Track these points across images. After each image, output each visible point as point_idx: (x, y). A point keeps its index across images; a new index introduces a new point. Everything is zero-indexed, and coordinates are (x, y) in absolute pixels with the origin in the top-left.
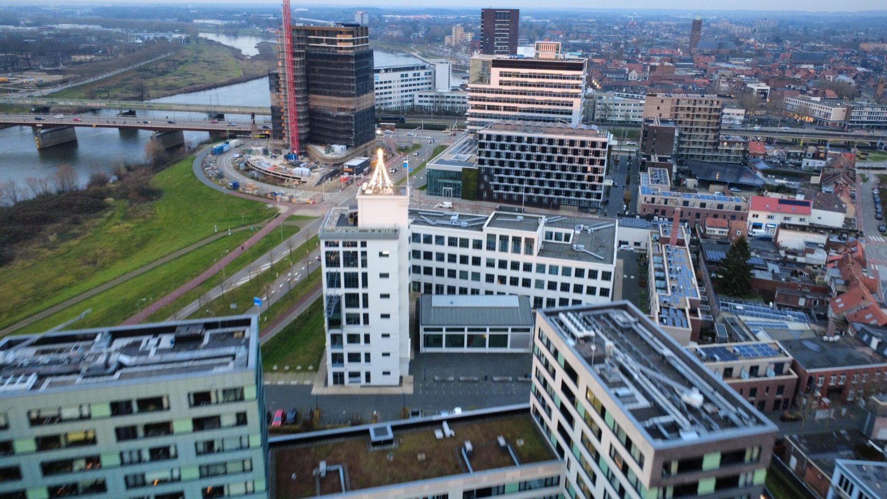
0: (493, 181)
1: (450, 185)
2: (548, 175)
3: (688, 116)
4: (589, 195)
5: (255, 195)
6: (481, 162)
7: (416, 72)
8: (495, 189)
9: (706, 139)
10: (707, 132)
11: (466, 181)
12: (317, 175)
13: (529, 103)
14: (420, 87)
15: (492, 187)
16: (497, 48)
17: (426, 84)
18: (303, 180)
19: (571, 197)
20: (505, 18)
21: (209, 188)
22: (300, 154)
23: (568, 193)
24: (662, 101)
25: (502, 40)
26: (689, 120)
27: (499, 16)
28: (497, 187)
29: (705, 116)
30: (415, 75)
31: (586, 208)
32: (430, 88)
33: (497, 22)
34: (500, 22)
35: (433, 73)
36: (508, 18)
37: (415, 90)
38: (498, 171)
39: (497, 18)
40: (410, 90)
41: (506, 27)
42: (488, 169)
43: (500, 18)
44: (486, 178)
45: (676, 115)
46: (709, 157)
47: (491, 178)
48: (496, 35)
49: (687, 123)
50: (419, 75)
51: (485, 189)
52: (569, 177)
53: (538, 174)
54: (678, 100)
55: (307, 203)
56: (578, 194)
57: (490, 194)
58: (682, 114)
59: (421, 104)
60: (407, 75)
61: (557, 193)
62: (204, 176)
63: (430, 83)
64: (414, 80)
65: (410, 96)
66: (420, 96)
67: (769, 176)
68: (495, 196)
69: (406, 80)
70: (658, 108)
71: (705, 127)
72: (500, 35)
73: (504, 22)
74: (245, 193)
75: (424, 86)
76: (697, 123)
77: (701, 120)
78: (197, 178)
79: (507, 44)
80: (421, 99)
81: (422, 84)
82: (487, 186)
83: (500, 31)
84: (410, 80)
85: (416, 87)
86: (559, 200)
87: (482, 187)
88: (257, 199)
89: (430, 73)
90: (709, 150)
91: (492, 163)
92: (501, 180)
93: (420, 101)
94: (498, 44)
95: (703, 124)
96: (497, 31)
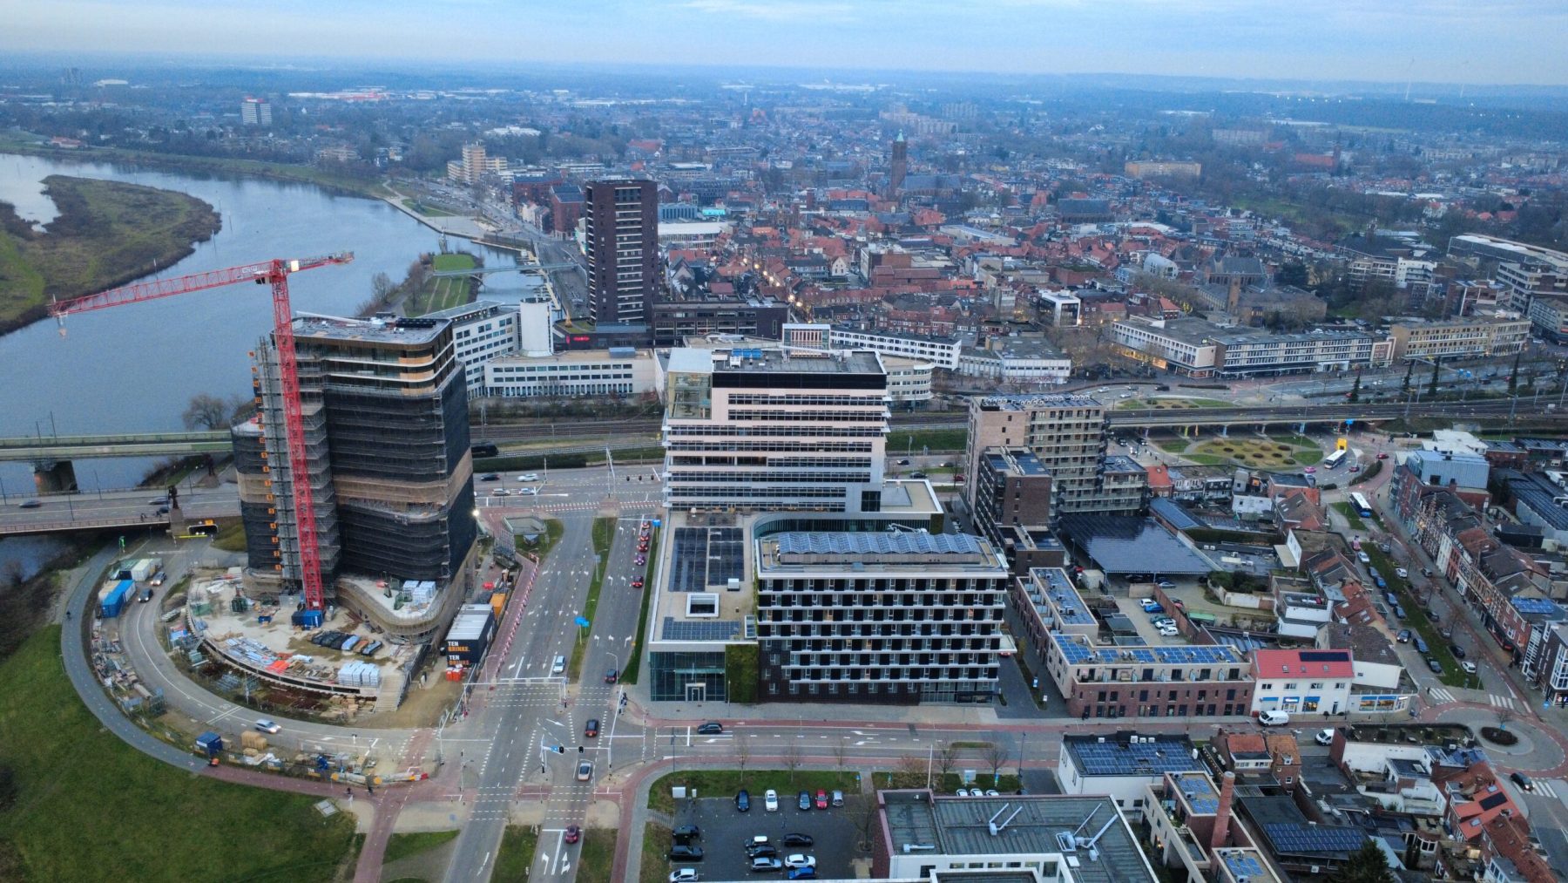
0: (788, 663)
1: (700, 678)
2: (897, 644)
3: (1051, 438)
4: (974, 673)
5: (272, 772)
6: (765, 630)
7: (484, 323)
8: (793, 678)
9: (1081, 473)
10: (1083, 462)
11: (736, 669)
12: (394, 675)
13: (788, 449)
14: (492, 350)
15: (787, 675)
16: (622, 255)
17: (503, 342)
18: (364, 693)
19: (941, 680)
20: (632, 200)
21: (144, 759)
22: (326, 603)
23: (935, 673)
24: (1010, 418)
25: (629, 239)
26: (1054, 445)
27: (621, 196)
28: (796, 674)
29: (1078, 437)
30: (481, 329)
31: (971, 694)
32: (510, 349)
33: (618, 208)
34: (625, 208)
35: (514, 320)
36: (639, 199)
37: (483, 358)
38: (797, 645)
39: (618, 200)
40: (476, 360)
41: (636, 215)
42: (777, 643)
43: (625, 200)
44: (774, 660)
45: (1032, 440)
46: (1086, 503)
47: (786, 659)
48: (619, 231)
49: (1049, 450)
50: (489, 328)
51: (771, 680)
52: (937, 644)
53: (877, 645)
54: (1034, 413)
55: (409, 781)
56: (954, 673)
57: (783, 686)
58: (1039, 435)
59: (499, 384)
60: (467, 333)
61: (915, 673)
62: (116, 711)
63: (510, 340)
64: (482, 338)
65: (476, 370)
66: (496, 370)
67: (1206, 547)
68: (793, 690)
69: (467, 343)
70: (1004, 430)
71: (1080, 456)
72: (625, 231)
73: (632, 207)
74: (244, 766)
75: (500, 348)
76: (1066, 449)
77: (1072, 443)
78: (99, 725)
79: (639, 246)
80: (499, 375)
81: (496, 344)
82: (777, 672)
83: (625, 223)
84: (475, 340)
85: (485, 352)
86: (918, 686)
87: (767, 675)
88: (283, 784)
89: (509, 321)
90: (1087, 492)
91: (785, 630)
92: (805, 660)
93: (497, 380)
94: (623, 247)
95: (1076, 449)
96: (619, 224)
